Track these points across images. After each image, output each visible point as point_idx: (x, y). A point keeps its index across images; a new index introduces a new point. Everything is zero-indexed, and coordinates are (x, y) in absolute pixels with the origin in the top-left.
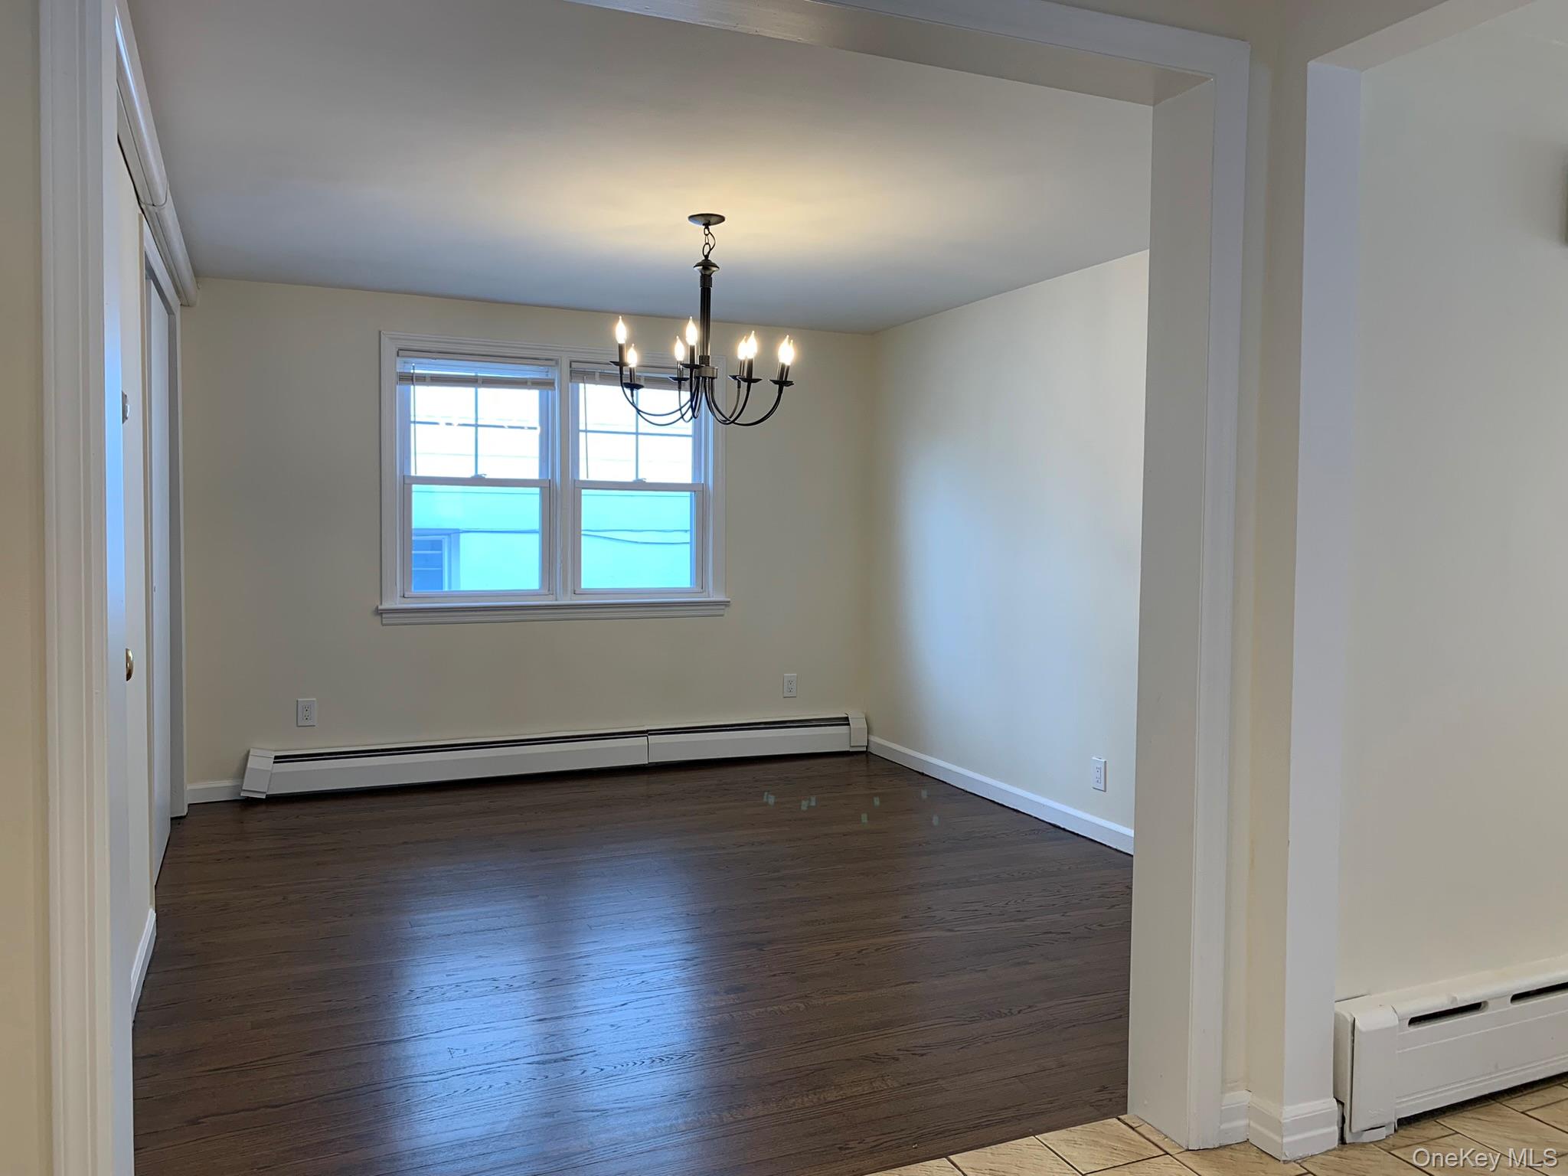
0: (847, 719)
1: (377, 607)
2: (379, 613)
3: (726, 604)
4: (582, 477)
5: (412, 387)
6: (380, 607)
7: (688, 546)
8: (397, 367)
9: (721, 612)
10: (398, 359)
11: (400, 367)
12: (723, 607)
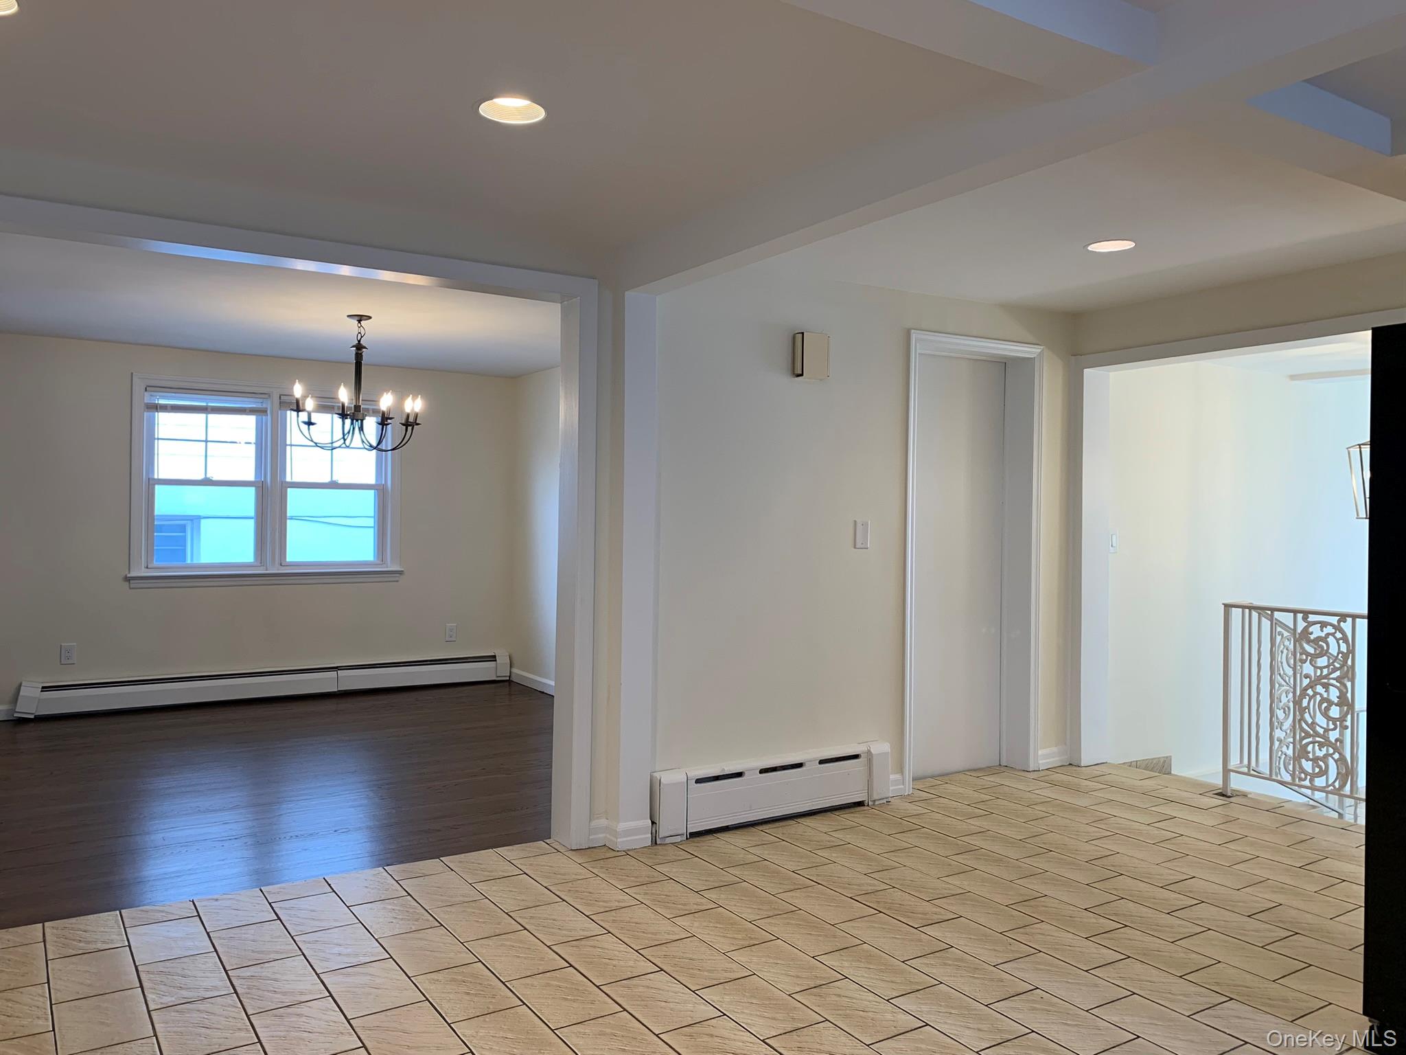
0: (495, 656)
1: (126, 575)
2: (128, 579)
3: (400, 573)
4: (288, 479)
5: (156, 413)
6: (128, 575)
7: (372, 529)
8: (145, 398)
9: (397, 579)
10: (146, 393)
11: (148, 399)
12: (398, 575)
